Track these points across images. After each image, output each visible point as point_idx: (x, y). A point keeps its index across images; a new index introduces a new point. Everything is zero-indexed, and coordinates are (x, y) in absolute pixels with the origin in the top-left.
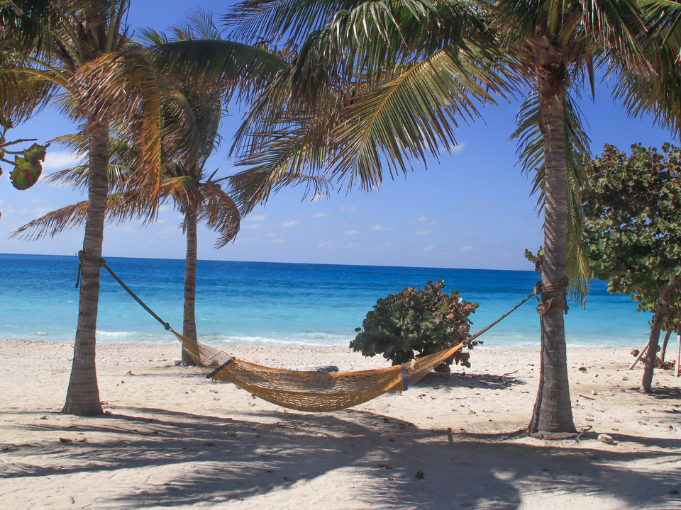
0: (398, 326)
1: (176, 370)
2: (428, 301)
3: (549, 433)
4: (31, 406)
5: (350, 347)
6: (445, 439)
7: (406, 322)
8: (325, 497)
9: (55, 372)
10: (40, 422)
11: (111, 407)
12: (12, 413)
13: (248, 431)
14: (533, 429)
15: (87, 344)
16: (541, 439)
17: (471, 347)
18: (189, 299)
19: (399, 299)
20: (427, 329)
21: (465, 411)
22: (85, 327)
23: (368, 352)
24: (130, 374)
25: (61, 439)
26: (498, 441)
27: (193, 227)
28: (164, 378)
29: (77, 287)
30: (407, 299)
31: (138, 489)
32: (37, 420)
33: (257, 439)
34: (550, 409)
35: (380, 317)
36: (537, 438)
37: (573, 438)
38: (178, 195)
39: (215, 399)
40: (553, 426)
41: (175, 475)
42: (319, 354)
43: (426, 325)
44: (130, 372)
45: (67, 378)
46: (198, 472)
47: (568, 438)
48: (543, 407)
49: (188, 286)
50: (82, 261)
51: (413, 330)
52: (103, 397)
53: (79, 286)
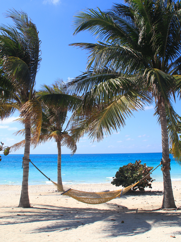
0: (126, 176)
1: (55, 193)
2: (136, 167)
3: (167, 208)
4: (9, 205)
5: (111, 183)
6: (135, 212)
7: (128, 175)
8: (92, 228)
9: (16, 195)
10: (12, 210)
11: (33, 205)
12: (3, 207)
13: (74, 211)
14: (163, 208)
15: (26, 185)
16: (165, 210)
17: (151, 182)
18: (59, 170)
19: (127, 167)
20: (135, 176)
21: (145, 203)
22: (25, 180)
23: (117, 185)
24: (41, 195)
25: (18, 214)
26: (152, 212)
27: (59, 146)
28: (51, 196)
29: (22, 168)
30: (129, 167)
31: (39, 227)
32: (10, 209)
33: (77, 213)
34: (167, 201)
35: (120, 173)
36: (164, 210)
37: (175, 210)
38: (55, 136)
39: (66, 202)
40: (168, 206)
41: (50, 224)
42: (107, 186)
43: (135, 175)
44: (40, 194)
45: (20, 197)
46: (57, 223)
47: (173, 210)
48: (165, 200)
49: (59, 166)
50: (23, 160)
51: (131, 177)
52: (31, 202)
53: (23, 168)
